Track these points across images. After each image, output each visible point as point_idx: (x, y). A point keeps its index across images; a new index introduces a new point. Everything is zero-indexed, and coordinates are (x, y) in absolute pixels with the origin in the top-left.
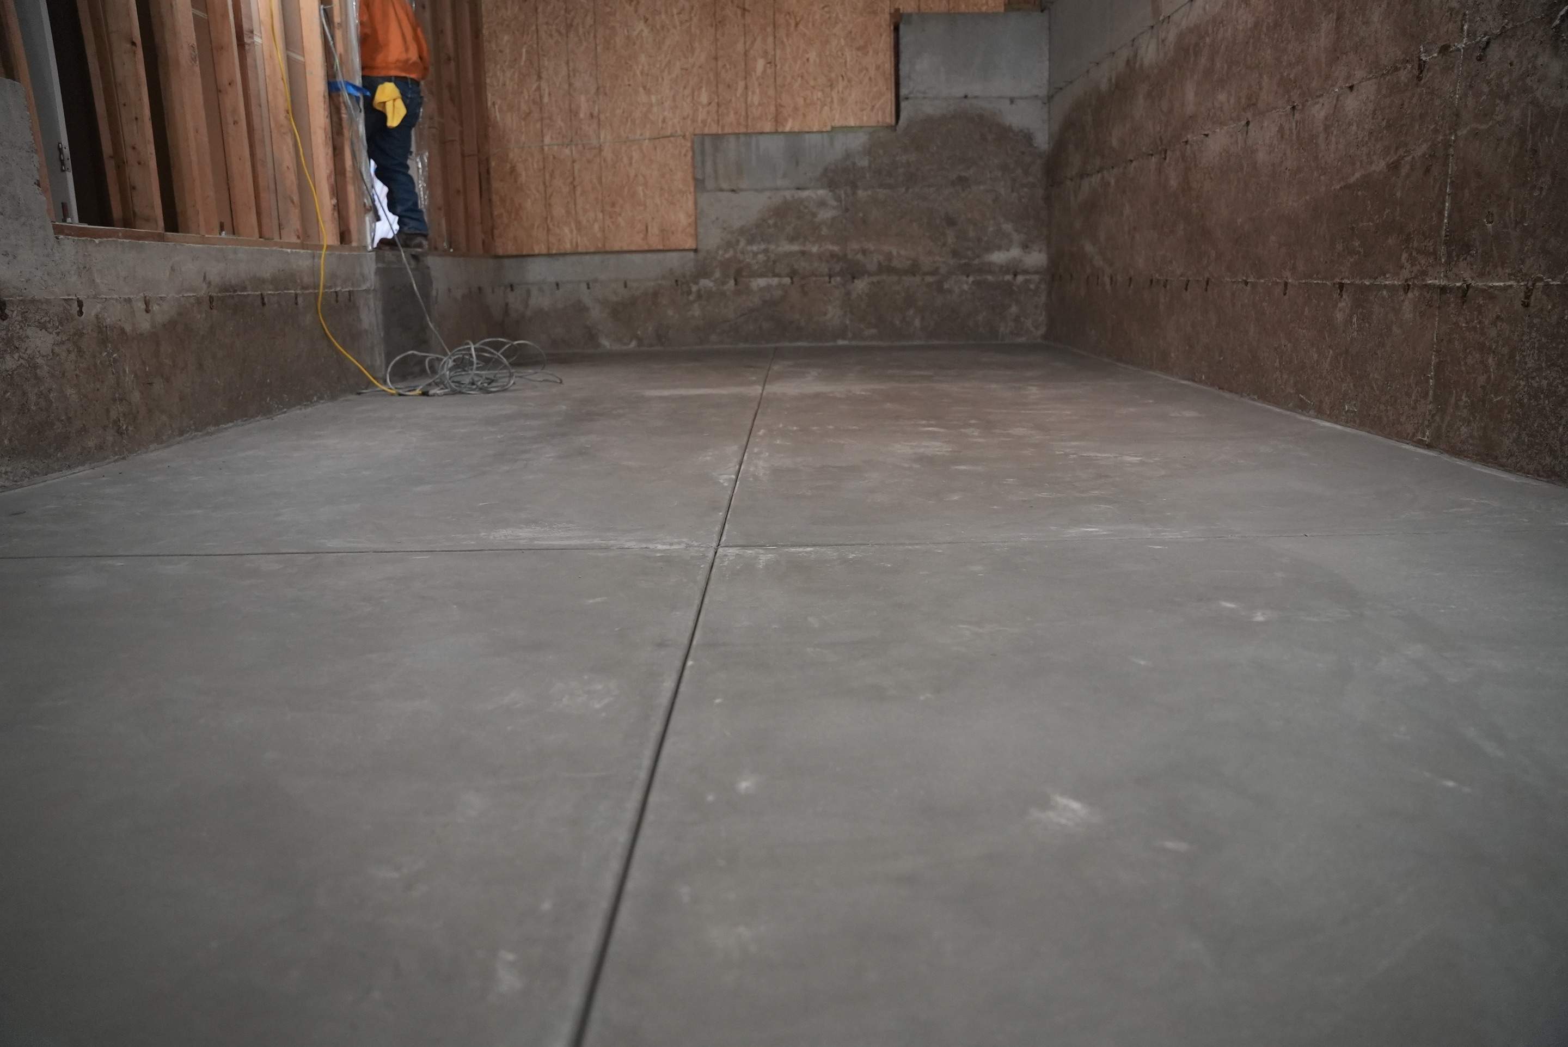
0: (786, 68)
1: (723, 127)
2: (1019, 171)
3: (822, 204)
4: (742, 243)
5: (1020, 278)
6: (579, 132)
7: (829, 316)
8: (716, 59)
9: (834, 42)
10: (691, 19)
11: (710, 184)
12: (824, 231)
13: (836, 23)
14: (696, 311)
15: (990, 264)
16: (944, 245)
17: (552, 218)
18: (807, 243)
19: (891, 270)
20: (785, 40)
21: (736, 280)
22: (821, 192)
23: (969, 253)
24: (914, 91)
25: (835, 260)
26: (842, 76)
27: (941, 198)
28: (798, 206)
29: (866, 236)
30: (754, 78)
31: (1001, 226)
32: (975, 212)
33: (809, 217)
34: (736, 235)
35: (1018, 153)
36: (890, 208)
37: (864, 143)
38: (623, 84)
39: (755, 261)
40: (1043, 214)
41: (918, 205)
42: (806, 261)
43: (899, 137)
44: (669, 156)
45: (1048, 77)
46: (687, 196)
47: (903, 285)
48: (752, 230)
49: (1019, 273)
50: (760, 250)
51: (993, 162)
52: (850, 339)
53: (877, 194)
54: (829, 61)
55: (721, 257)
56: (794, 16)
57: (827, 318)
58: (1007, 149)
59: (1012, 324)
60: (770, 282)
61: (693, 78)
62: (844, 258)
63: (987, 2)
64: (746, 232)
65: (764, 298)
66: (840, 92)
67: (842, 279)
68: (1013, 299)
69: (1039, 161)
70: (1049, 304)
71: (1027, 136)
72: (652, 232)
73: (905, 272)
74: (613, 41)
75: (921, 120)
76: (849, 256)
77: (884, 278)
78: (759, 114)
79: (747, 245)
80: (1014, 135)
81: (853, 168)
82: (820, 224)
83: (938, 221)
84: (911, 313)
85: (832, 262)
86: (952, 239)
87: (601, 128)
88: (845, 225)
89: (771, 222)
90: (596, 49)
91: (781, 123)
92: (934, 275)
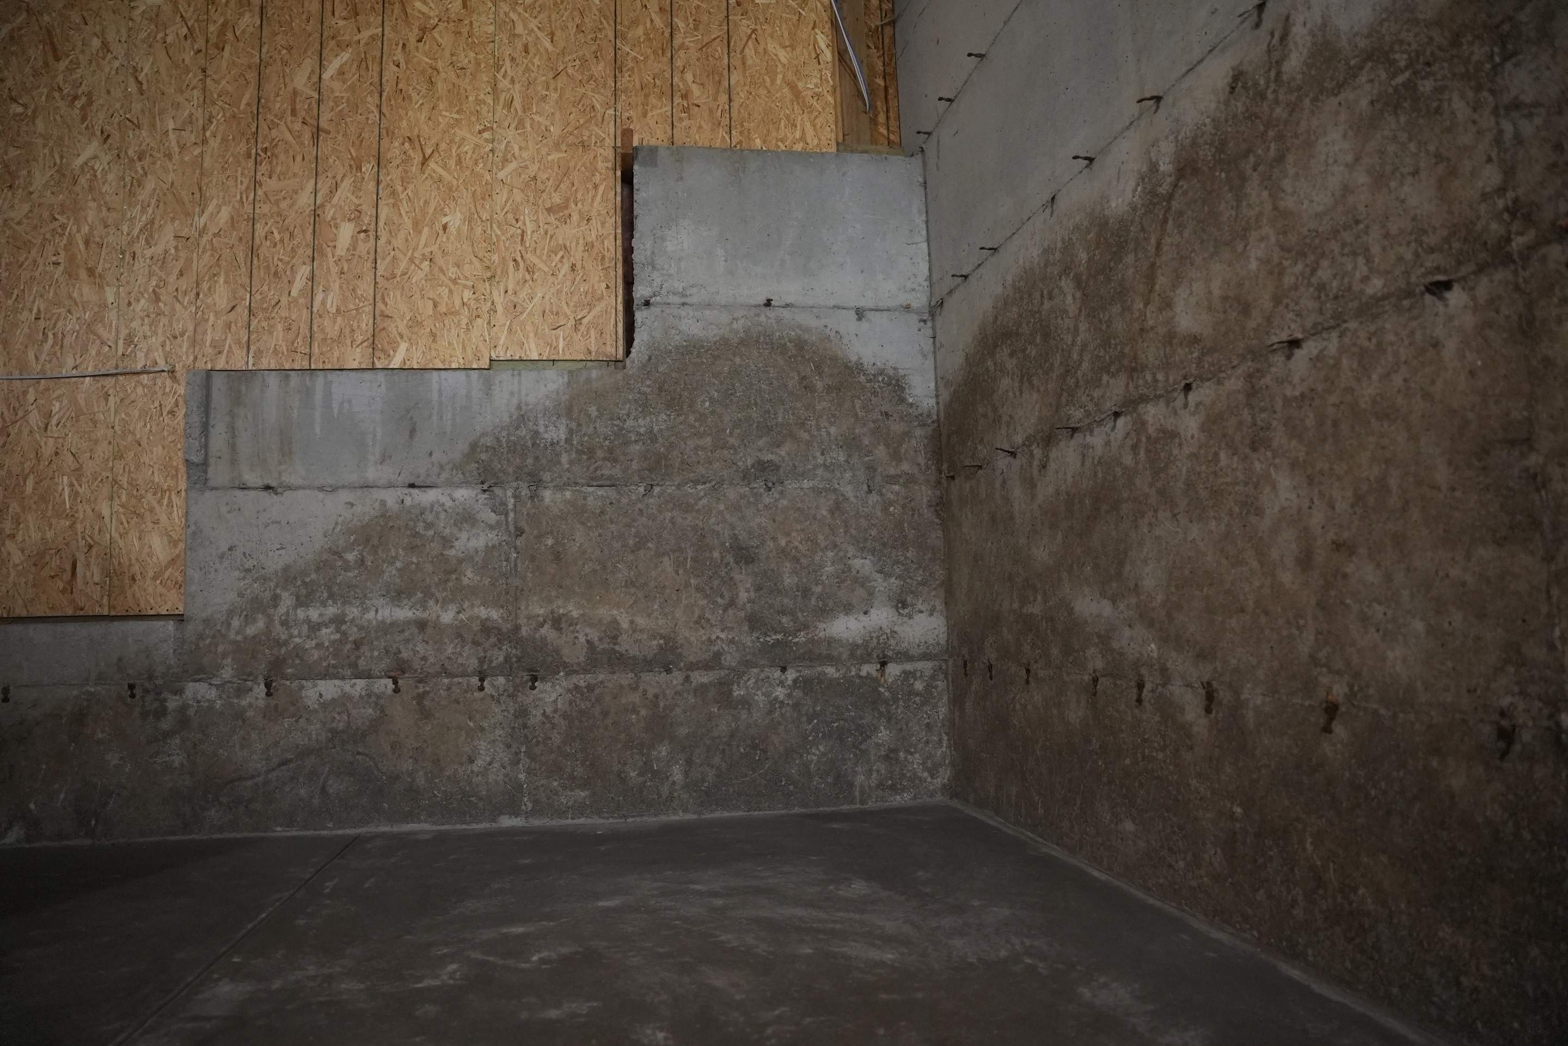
0: (398, 242)
1: (257, 360)
2: (881, 452)
3: (466, 518)
4: (287, 600)
5: (893, 670)
7: (480, 763)
8: (252, 220)
9: (501, 198)
10: (205, 142)
11: (219, 473)
12: (469, 576)
13: (505, 161)
14: (174, 754)
15: (830, 641)
16: (732, 604)
18: (431, 603)
19: (617, 660)
20: (400, 189)
21: (268, 685)
22: (463, 494)
23: (785, 620)
24: (664, 292)
25: (493, 640)
26: (515, 260)
27: (722, 507)
28: (411, 523)
29: (561, 587)
30: (331, 260)
31: (850, 562)
32: (794, 534)
33: (435, 547)
34: (272, 584)
35: (876, 415)
36: (613, 527)
37: (558, 393)
38: (40, 261)
39: (314, 642)
40: (935, 537)
41: (672, 521)
42: (427, 643)
43: (632, 382)
44: (136, 413)
45: (926, 272)
46: (170, 498)
47: (645, 692)
48: (309, 575)
49: (891, 660)
50: (326, 618)
51: (829, 433)
52: (528, 815)
53: (585, 499)
54: (489, 232)
55: (237, 633)
56: (421, 145)
57: (475, 769)
58: (854, 407)
59: (882, 767)
60: (347, 688)
61: (199, 257)
62: (512, 635)
63: (803, 138)
64: (295, 578)
65: (334, 725)
66: (510, 292)
67: (508, 681)
68: (881, 714)
69: (919, 432)
70: (957, 720)
71: (894, 382)
72: (85, 577)
73: (648, 664)
74: (25, 172)
75: (677, 348)
76: (524, 632)
77: (601, 677)
78: (337, 333)
79: (295, 608)
80: (869, 381)
81: (533, 445)
82: (460, 561)
83: (716, 554)
84: (664, 753)
85: (487, 645)
86: (748, 591)
88: (516, 565)
89: (350, 557)
91: (383, 351)
92: (712, 668)
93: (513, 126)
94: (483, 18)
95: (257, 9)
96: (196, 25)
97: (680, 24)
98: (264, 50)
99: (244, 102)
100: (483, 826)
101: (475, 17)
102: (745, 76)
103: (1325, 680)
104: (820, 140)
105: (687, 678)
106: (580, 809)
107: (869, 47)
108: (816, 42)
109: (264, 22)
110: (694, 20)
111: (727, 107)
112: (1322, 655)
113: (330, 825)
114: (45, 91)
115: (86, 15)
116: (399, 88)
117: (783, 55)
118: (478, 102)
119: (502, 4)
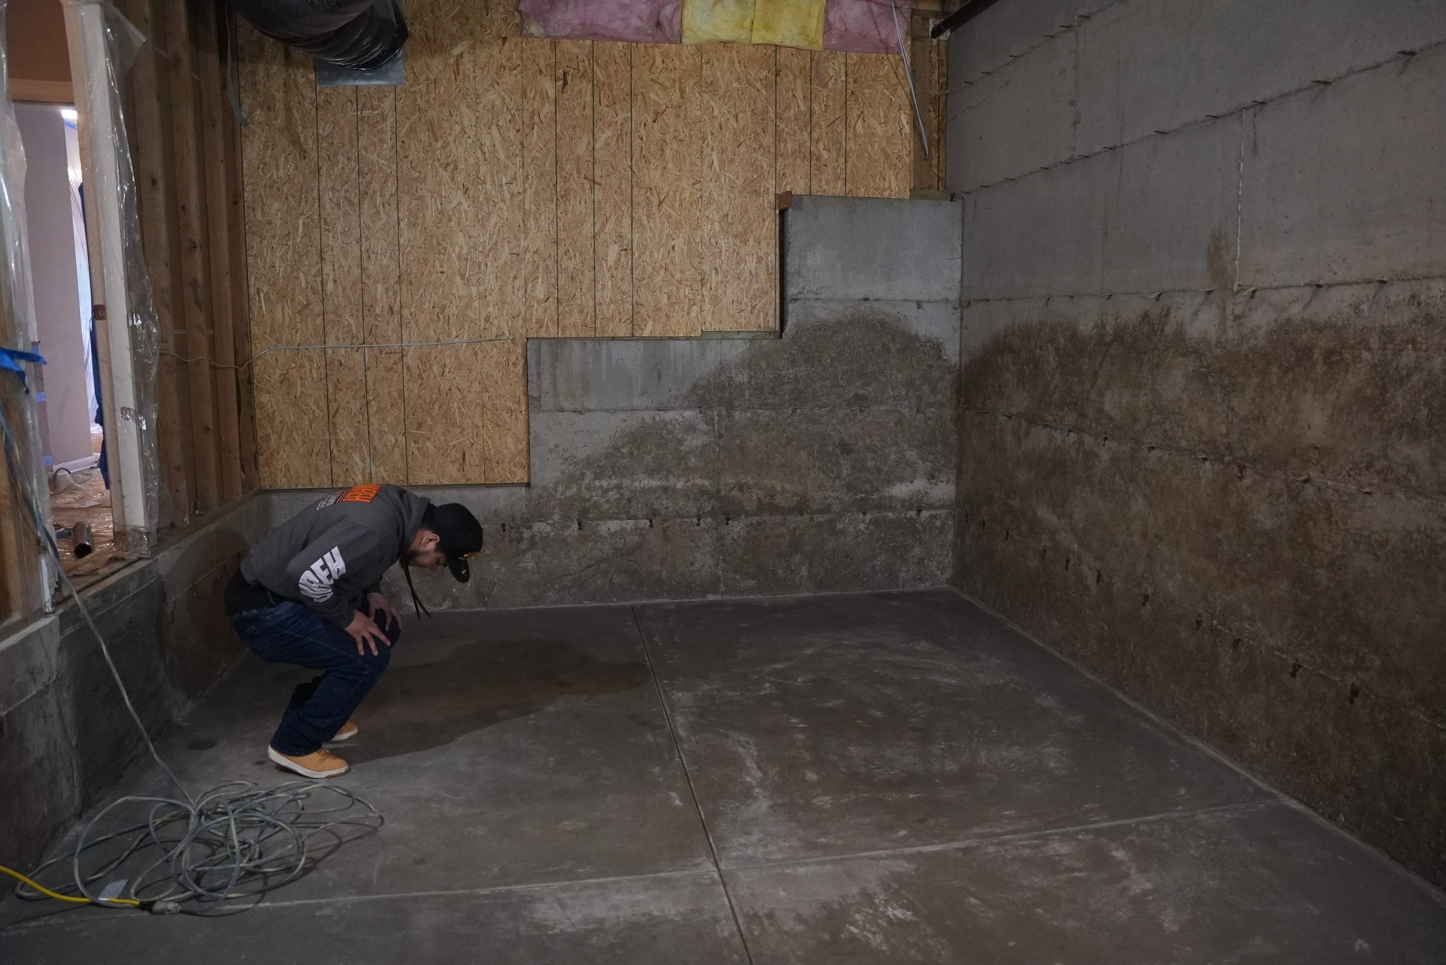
0: (646, 257)
1: (564, 331)
2: (926, 388)
3: (691, 428)
4: (589, 476)
5: (925, 514)
6: (373, 331)
7: (697, 566)
8: (557, 243)
9: (707, 227)
10: (525, 191)
11: (547, 402)
12: (693, 462)
13: (709, 203)
14: (529, 562)
15: (891, 498)
16: (838, 477)
17: (337, 443)
18: (671, 477)
19: (774, 509)
20: (645, 222)
21: (579, 524)
22: (688, 414)
23: (867, 486)
24: (805, 291)
25: (705, 497)
26: (716, 269)
27: (834, 421)
28: (659, 431)
29: (743, 467)
30: (605, 268)
31: (904, 453)
32: (874, 437)
33: (673, 445)
34: (581, 467)
35: (925, 367)
36: (773, 433)
37: (743, 354)
38: (433, 271)
39: (605, 500)
40: (953, 439)
41: (807, 429)
42: (668, 499)
43: (786, 346)
44: (493, 364)
45: (959, 278)
46: (516, 415)
47: (788, 526)
48: (602, 461)
49: (924, 508)
50: (611, 486)
51: (897, 378)
52: (723, 594)
53: (758, 416)
54: (700, 250)
55: (561, 495)
56: (657, 193)
57: (694, 569)
58: (912, 362)
59: (915, 568)
60: (624, 525)
61: (526, 267)
62: (716, 495)
63: (890, 187)
64: (593, 463)
65: (617, 546)
66: (713, 289)
67: (713, 520)
68: (916, 538)
69: (948, 377)
70: (959, 544)
71: (936, 346)
72: (470, 462)
73: (791, 511)
74: (421, 215)
75: (812, 326)
76: (723, 493)
77: (765, 518)
78: (611, 314)
79: (595, 479)
80: (921, 346)
81: (729, 384)
82: (687, 453)
83: (830, 449)
84: (797, 560)
85: (702, 500)
86: (847, 469)
87: (404, 327)
88: (718, 455)
89: (625, 451)
90: (399, 225)
91: (638, 325)
92: (826, 513)
93: (713, 180)
94: (694, 105)
95: (553, 102)
96: (516, 113)
97: (816, 108)
98: (559, 127)
99: (547, 164)
100: (699, 599)
101: (688, 104)
102: (855, 145)
103: (1145, 585)
104: (900, 189)
105: (812, 519)
106: (751, 591)
107: (930, 111)
108: (900, 120)
109: (557, 110)
110: (825, 105)
111: (844, 166)
112: (1146, 575)
113: (615, 600)
114: (431, 162)
115: (451, 110)
116: (643, 154)
117: (879, 129)
118: (692, 164)
119: (705, 95)
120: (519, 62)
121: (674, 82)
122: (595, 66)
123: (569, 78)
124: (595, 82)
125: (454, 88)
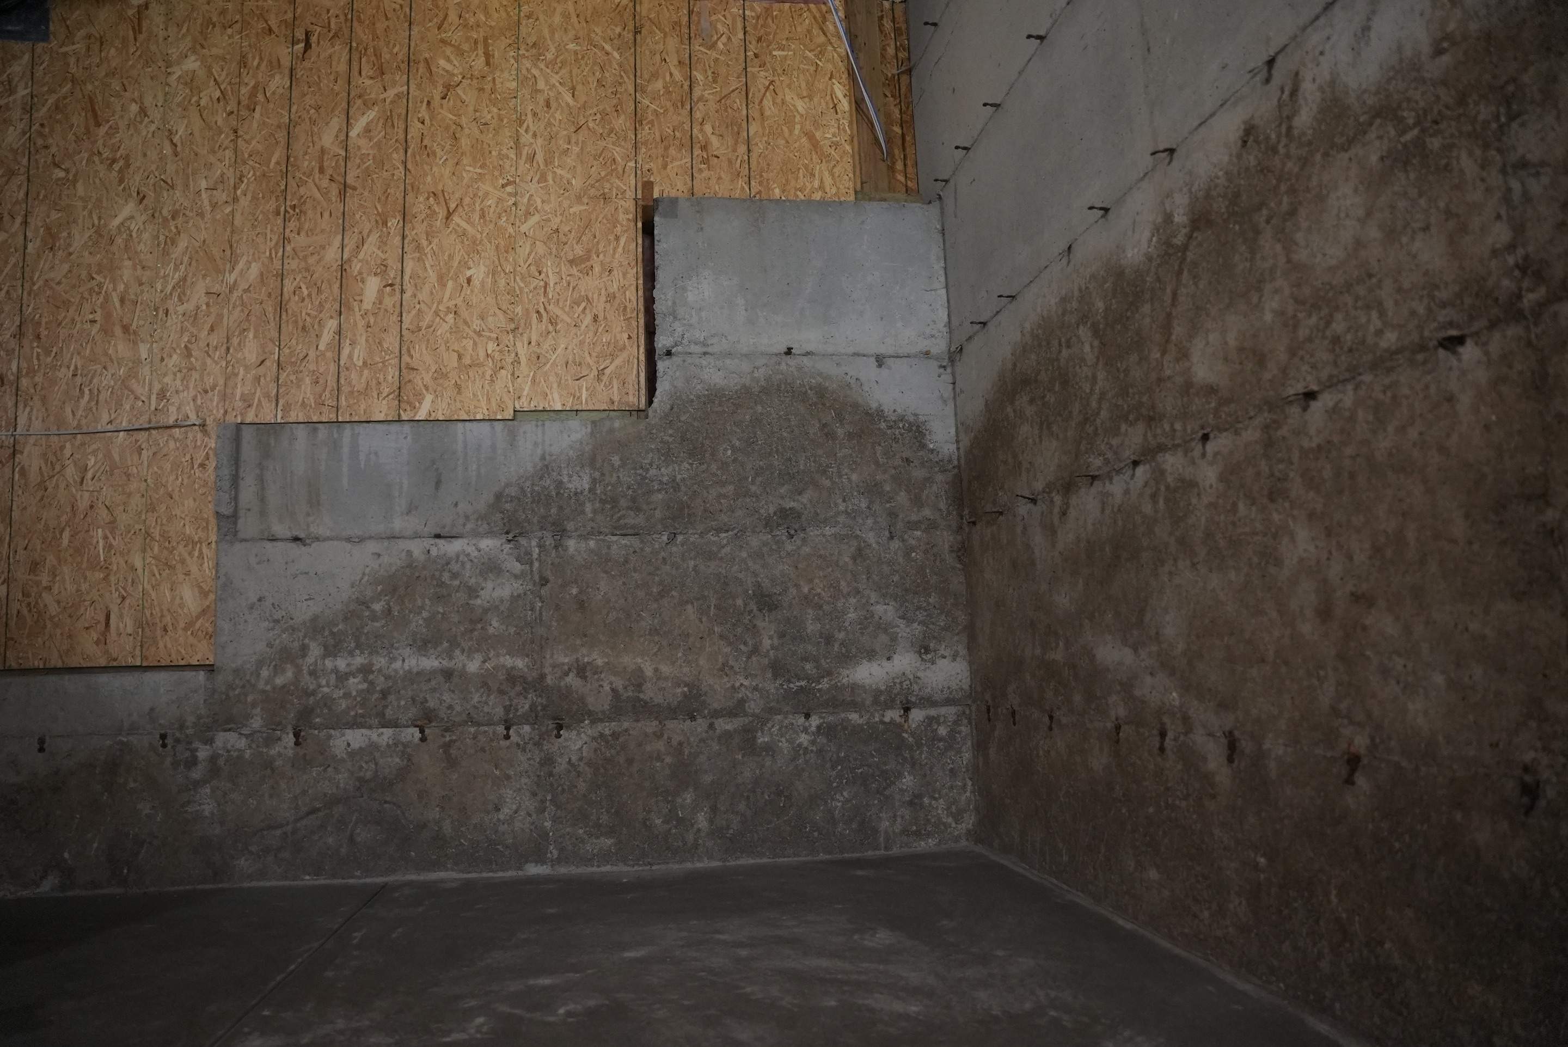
0: (423, 295)
1: (286, 413)
2: (902, 498)
3: (491, 568)
4: (315, 651)
5: (917, 715)
7: (506, 811)
8: (281, 276)
9: (524, 249)
10: (235, 200)
11: (248, 525)
12: (495, 625)
13: (528, 214)
14: (205, 803)
15: (854, 687)
16: (755, 651)
18: (457, 652)
19: (642, 709)
20: (425, 243)
21: (297, 735)
22: (488, 544)
23: (809, 667)
24: (685, 341)
25: (518, 688)
26: (538, 312)
27: (744, 555)
28: (437, 573)
29: (585, 636)
30: (358, 314)
31: (872, 608)
32: (817, 581)
33: (461, 597)
34: (301, 634)
35: (898, 462)
36: (636, 575)
37: (581, 443)
38: (77, 319)
39: (342, 692)
40: (957, 583)
41: (696, 570)
42: (453, 691)
43: (654, 431)
44: (168, 466)
45: (945, 318)
46: (200, 550)
47: (669, 738)
48: (337, 625)
49: (915, 705)
50: (353, 668)
51: (849, 479)
52: (554, 863)
53: (609, 547)
54: (512, 284)
55: (267, 683)
56: (445, 200)
57: (502, 817)
58: (875, 453)
59: (906, 812)
60: (374, 737)
61: (230, 313)
62: (538, 684)
63: (822, 187)
64: (323, 628)
65: (362, 774)
66: (533, 343)
67: (534, 729)
68: (905, 759)
69: (940, 477)
70: (981, 765)
71: (914, 428)
72: (118, 628)
73: (673, 712)
74: (65, 234)
75: (699, 397)
76: (549, 680)
77: (626, 725)
78: (364, 385)
79: (324, 657)
80: (890, 427)
81: (557, 494)
82: (486, 611)
83: (739, 602)
84: (688, 801)
85: (512, 694)
86: (771, 638)
87: (21, 406)
88: (541, 614)
89: (377, 607)
90: (25, 248)
91: (409, 403)
92: (736, 715)
93: (535, 180)
94: (506, 75)
95: (287, 72)
96: (229, 88)
97: (698, 76)
98: (294, 108)
99: (274, 161)
100: (510, 874)
101: (498, 74)
102: (764, 128)
103: (1347, 731)
104: (838, 188)
105: (711, 726)
106: (605, 857)
107: (886, 96)
108: (833, 92)
109: (294, 83)
110: (713, 73)
111: (746, 158)
112: (1343, 706)
113: (358, 873)
114: (86, 155)
115: (126, 82)
116: (424, 144)
117: (801, 106)
118: (501, 157)
119: (525, 61)
120: (238, 17)
121: (476, 42)
122: (355, 24)
123: (314, 39)
124: (354, 45)
125: (132, 50)
